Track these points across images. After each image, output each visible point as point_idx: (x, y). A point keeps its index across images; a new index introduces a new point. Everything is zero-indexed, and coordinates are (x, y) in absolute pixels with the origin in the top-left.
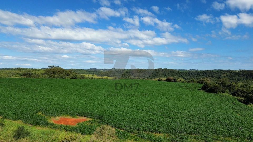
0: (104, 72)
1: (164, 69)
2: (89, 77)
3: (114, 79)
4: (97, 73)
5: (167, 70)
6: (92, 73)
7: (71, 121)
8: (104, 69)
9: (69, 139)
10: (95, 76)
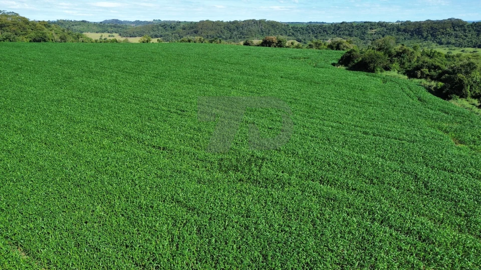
0: (136, 28)
1: (260, 21)
2: (103, 38)
4: (119, 29)
5: (265, 22)
6: (110, 29)
8: (137, 22)
10: (117, 37)
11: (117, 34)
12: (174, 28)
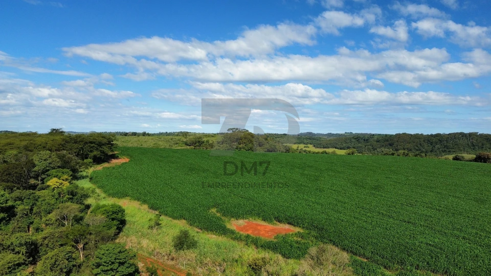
0: (330, 140)
1: (470, 134)
2: (300, 148)
3: (349, 154)
4: (314, 141)
5: (477, 136)
6: (305, 141)
7: (264, 230)
8: (330, 135)
9: (260, 263)
10: (311, 148)
11: (312, 145)
12: (367, 140)
